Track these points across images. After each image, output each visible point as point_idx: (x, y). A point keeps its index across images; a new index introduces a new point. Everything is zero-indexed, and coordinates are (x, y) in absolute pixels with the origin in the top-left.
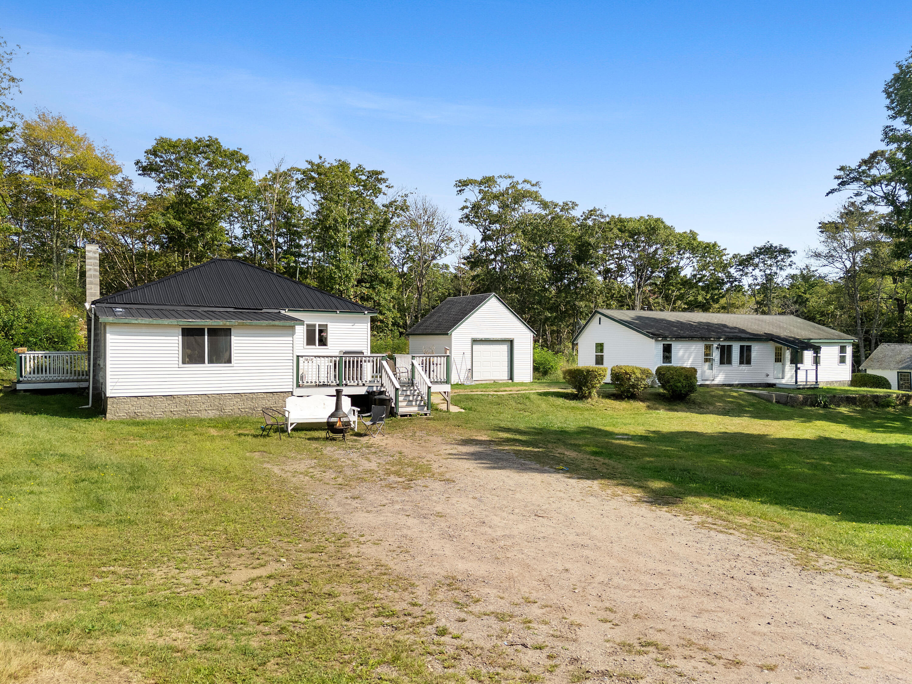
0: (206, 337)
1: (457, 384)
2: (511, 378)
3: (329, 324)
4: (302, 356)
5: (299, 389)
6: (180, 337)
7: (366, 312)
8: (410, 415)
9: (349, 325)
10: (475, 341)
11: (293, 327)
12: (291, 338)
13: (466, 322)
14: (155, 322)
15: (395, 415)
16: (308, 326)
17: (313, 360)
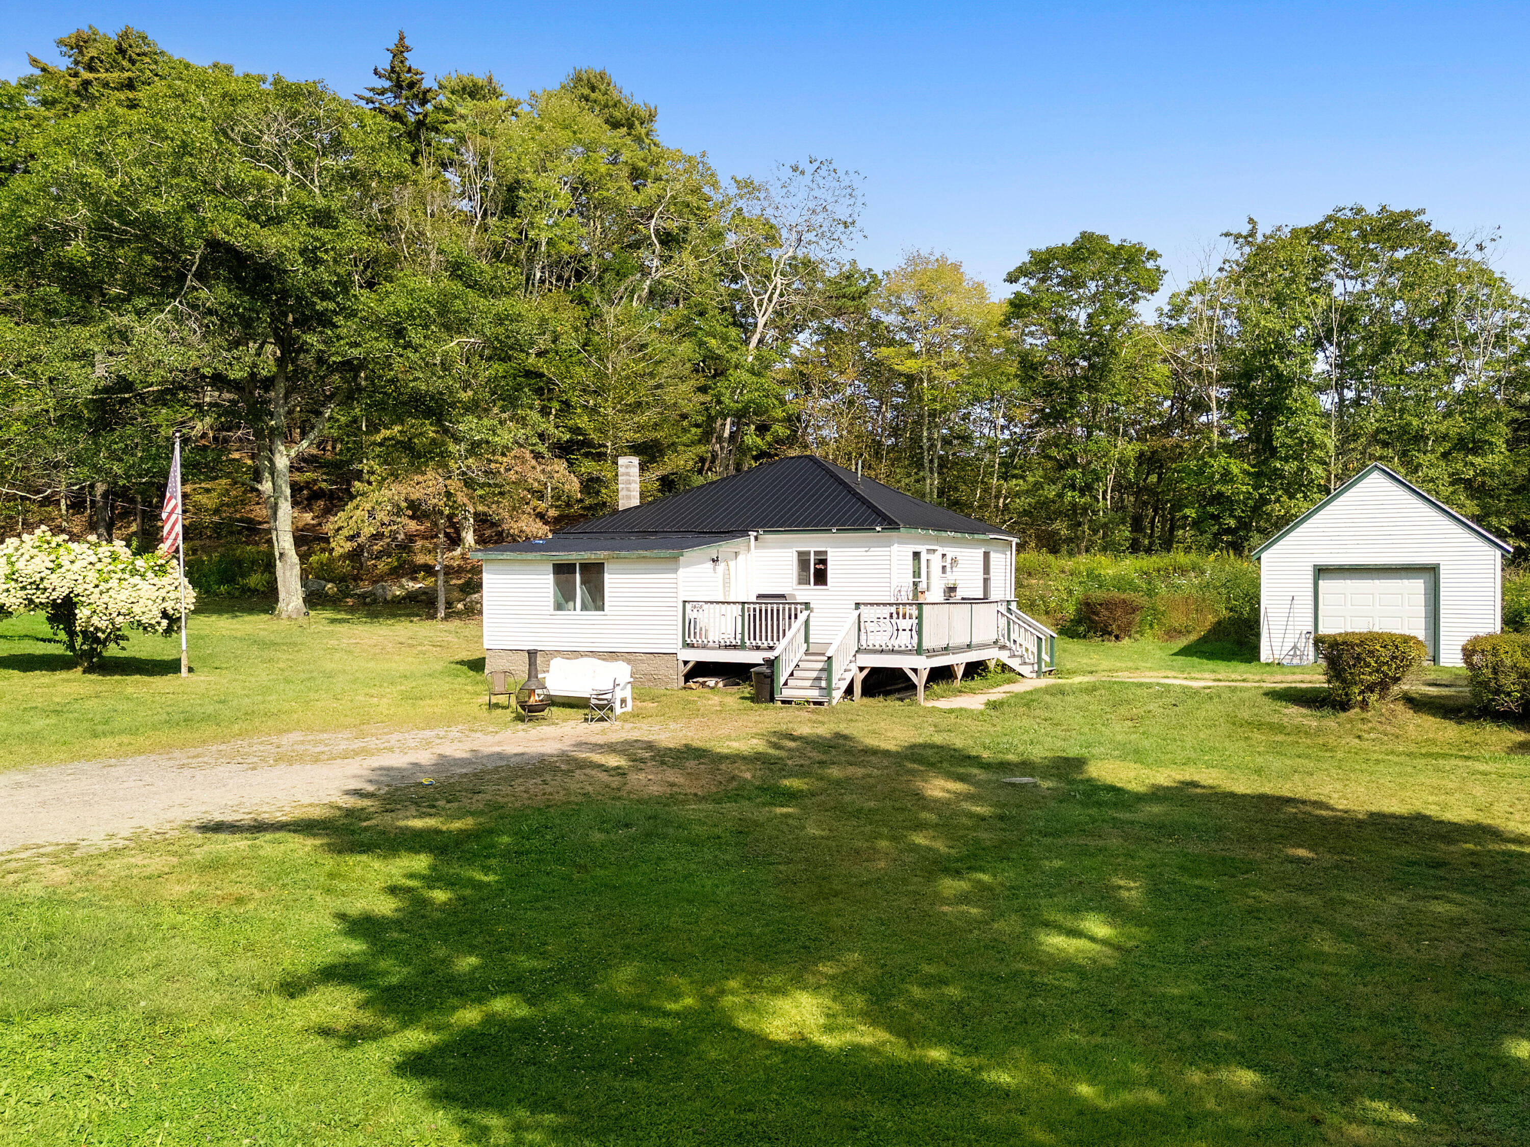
0: (578, 576)
1: (1273, 664)
2: (1435, 657)
3: (829, 550)
4: (687, 602)
5: (684, 651)
6: (551, 576)
7: (878, 529)
9: (861, 551)
10: (1321, 572)
11: (676, 558)
12: (674, 576)
13: (1298, 530)
14: (519, 557)
15: (772, 699)
16: (800, 554)
17: (705, 606)
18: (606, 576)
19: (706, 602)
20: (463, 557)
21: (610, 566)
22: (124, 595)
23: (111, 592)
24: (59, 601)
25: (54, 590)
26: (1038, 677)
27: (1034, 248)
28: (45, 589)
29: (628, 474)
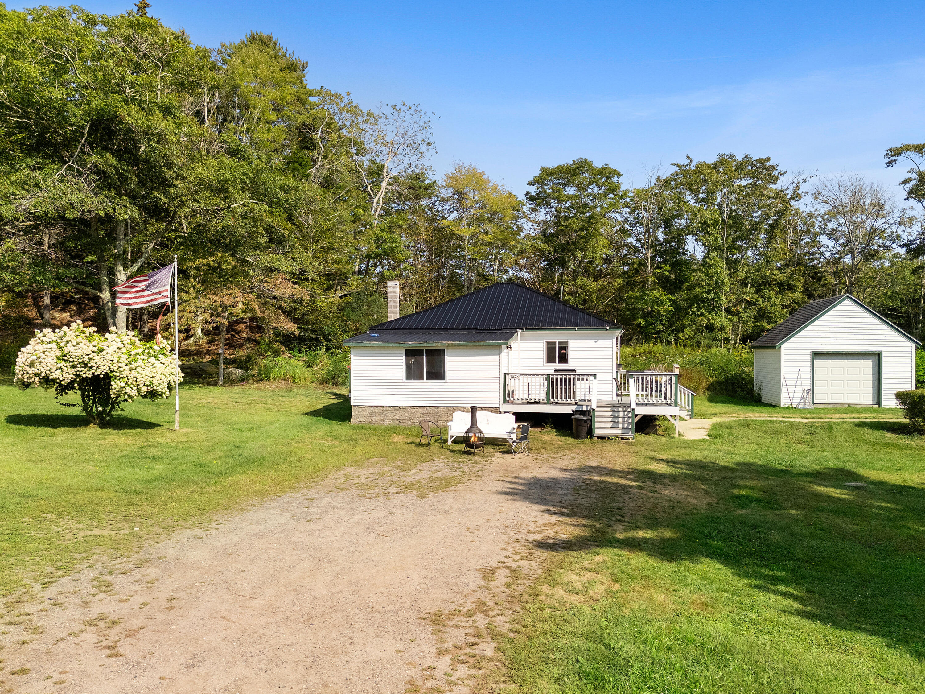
0: (425, 357)
1: (787, 408)
2: (879, 403)
3: (571, 341)
4: (508, 374)
5: (505, 405)
6: (404, 357)
7: (608, 328)
8: (609, 438)
9: (592, 342)
10: (816, 355)
11: (499, 346)
12: (498, 357)
13: (803, 331)
14: (383, 345)
15: (592, 436)
16: (548, 343)
17: (521, 377)
18: (447, 357)
19: (521, 374)
20: (196, 343)
21: (449, 351)
22: (147, 371)
23: (138, 369)
24: (102, 376)
25: (97, 368)
26: (692, 417)
27: (544, 166)
28: (91, 368)
29: (394, 292)
